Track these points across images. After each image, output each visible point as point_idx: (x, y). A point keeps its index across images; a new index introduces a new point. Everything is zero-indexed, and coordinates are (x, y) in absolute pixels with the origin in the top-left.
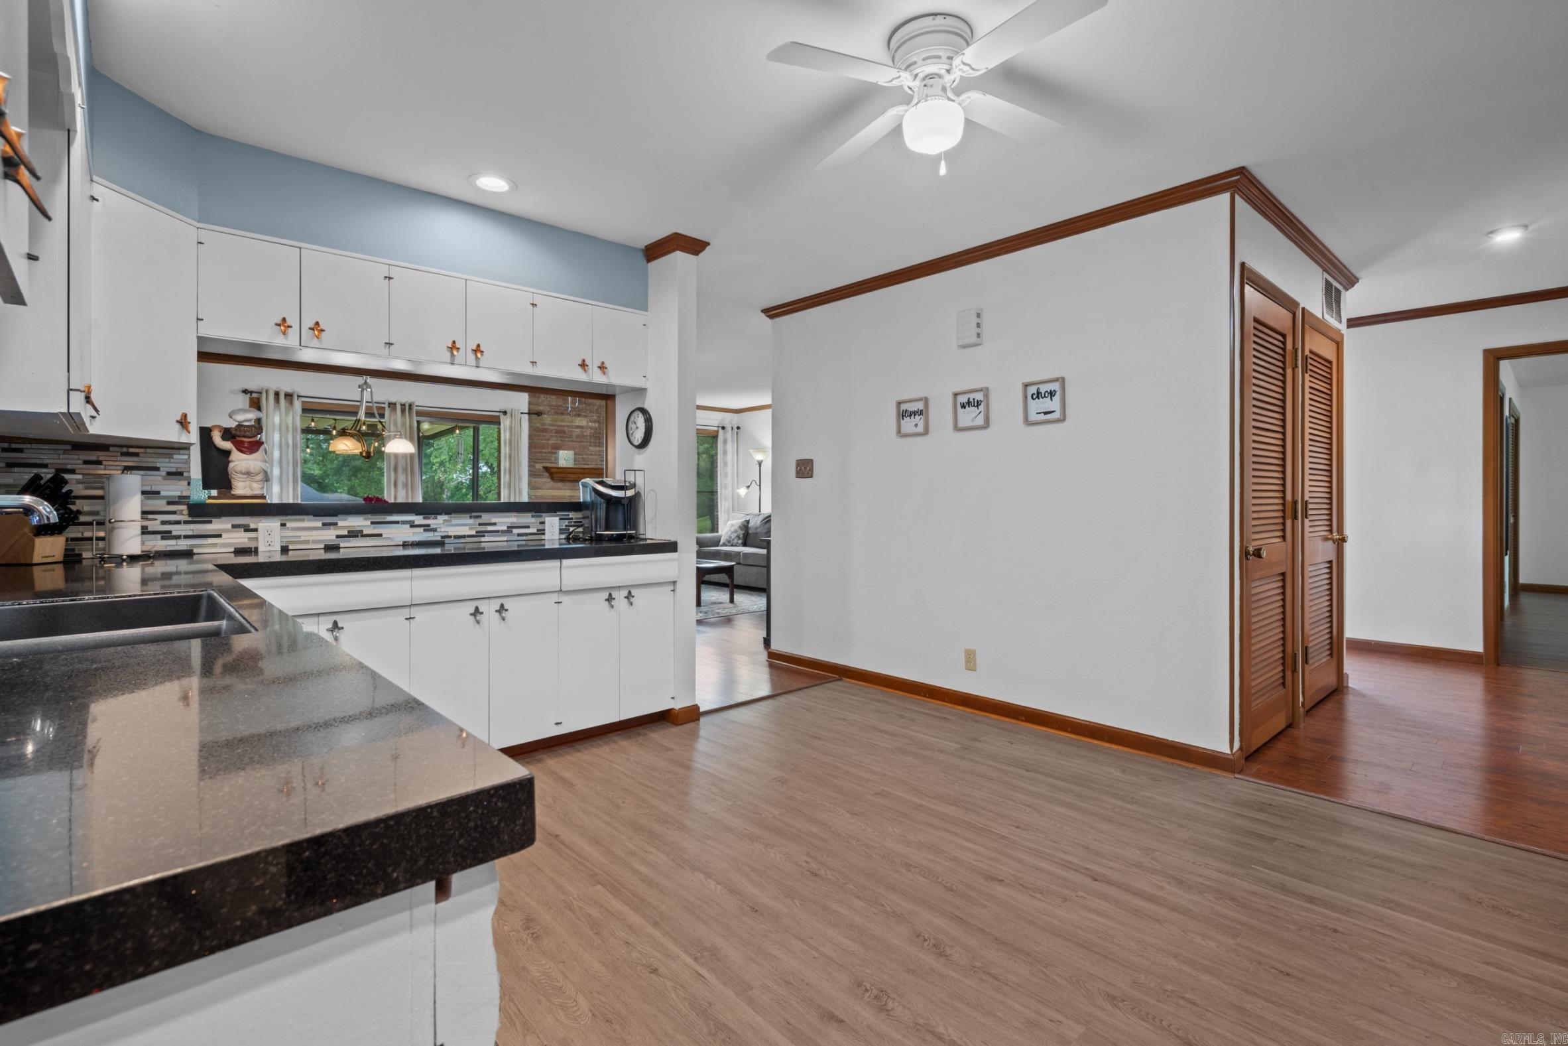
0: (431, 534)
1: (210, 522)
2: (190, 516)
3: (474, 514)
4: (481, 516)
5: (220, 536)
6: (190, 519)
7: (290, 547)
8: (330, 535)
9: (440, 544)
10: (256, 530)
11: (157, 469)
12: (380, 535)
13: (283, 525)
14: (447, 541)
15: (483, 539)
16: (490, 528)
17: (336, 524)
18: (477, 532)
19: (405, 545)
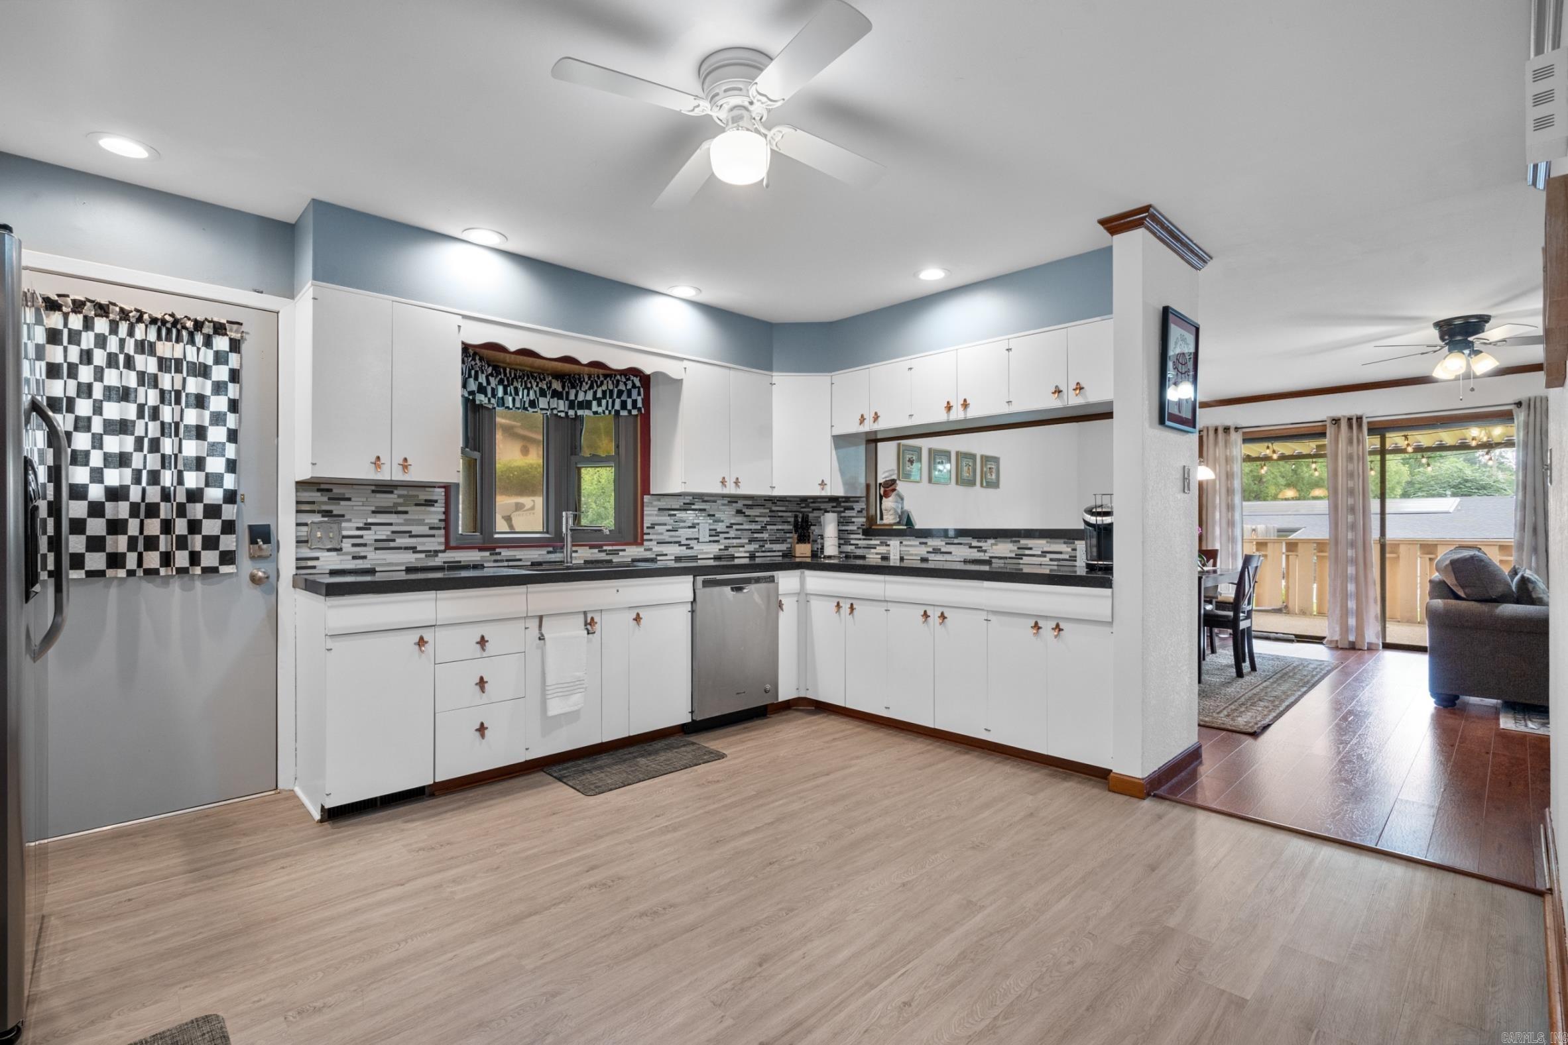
0: (982, 554)
1: (871, 539)
2: (863, 535)
3: (1014, 539)
4: (1019, 541)
5: (875, 548)
6: (864, 537)
7: (905, 558)
8: (923, 551)
9: (988, 562)
10: (889, 545)
11: (853, 509)
12: (950, 553)
13: (901, 543)
14: (994, 560)
15: (1021, 561)
16: (1027, 552)
17: (926, 543)
18: (1016, 555)
19: (965, 562)
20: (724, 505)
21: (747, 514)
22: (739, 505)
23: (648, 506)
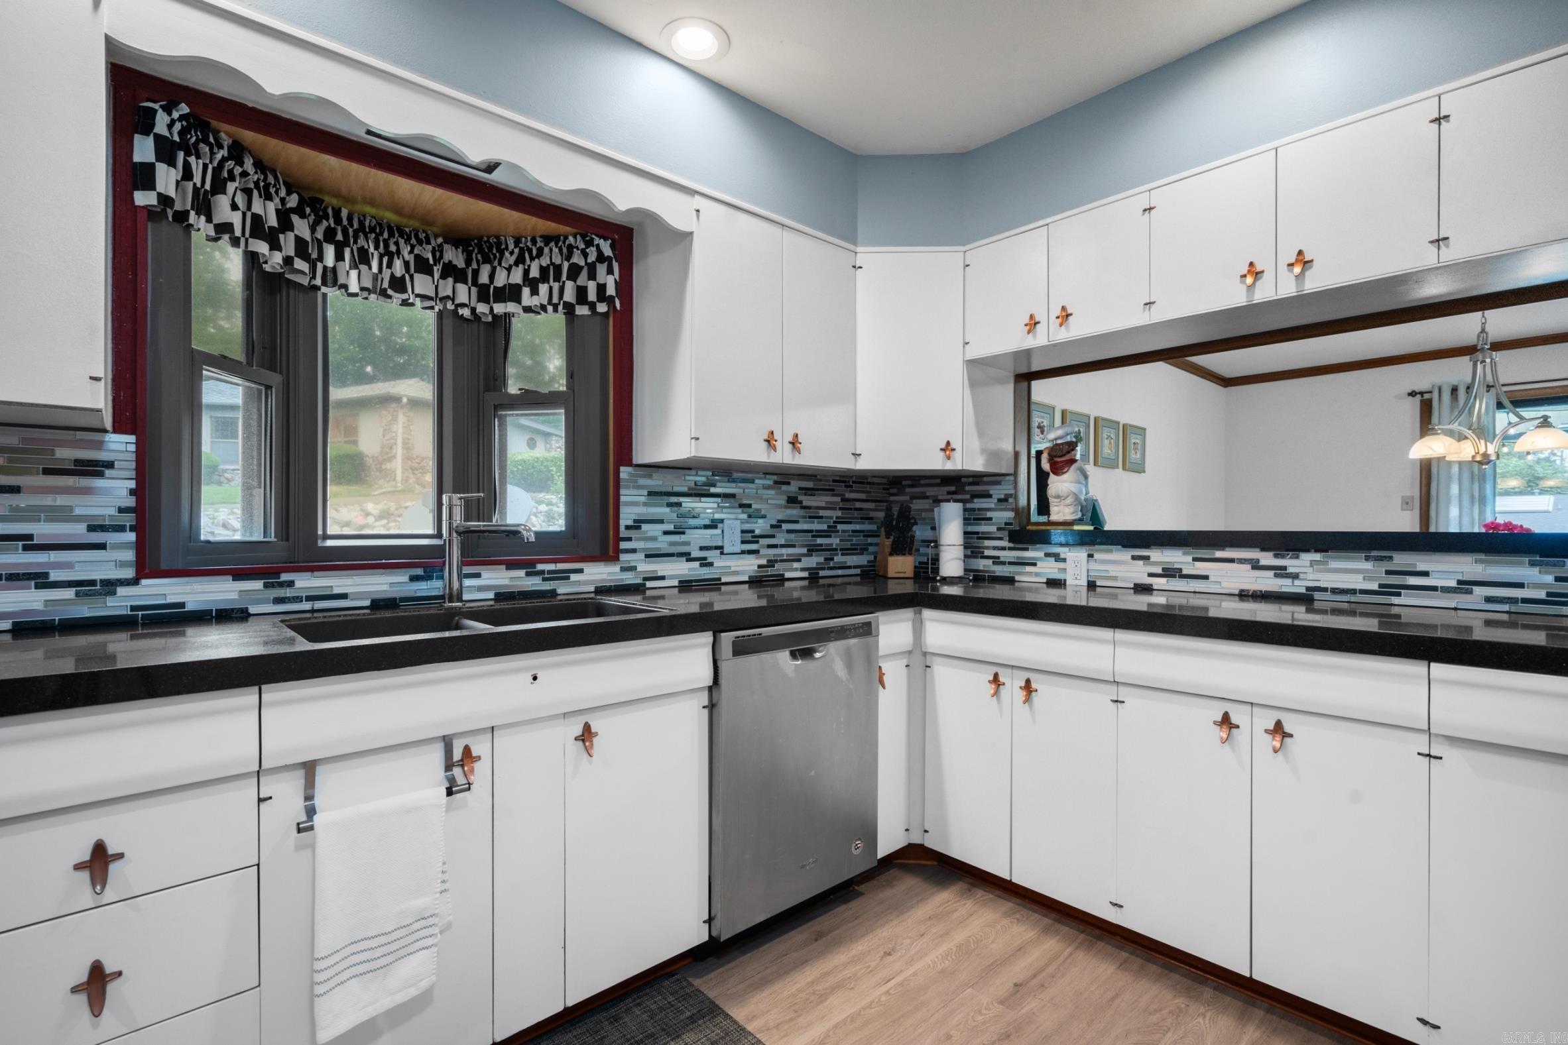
0: (1288, 582)
1: (1027, 549)
2: (1010, 541)
3: (1374, 553)
4: (1391, 558)
5: (1035, 564)
6: (1011, 545)
7: (1098, 583)
8: (1138, 572)
9: (1305, 599)
10: (1064, 560)
11: (990, 496)
12: (1206, 577)
13: (1090, 556)
14: (1317, 595)
15: (1396, 600)
16: (1413, 581)
17: (1147, 558)
18: (1381, 586)
19: (1243, 595)
20: (766, 487)
21: (805, 504)
22: (794, 487)
23: (628, 487)
